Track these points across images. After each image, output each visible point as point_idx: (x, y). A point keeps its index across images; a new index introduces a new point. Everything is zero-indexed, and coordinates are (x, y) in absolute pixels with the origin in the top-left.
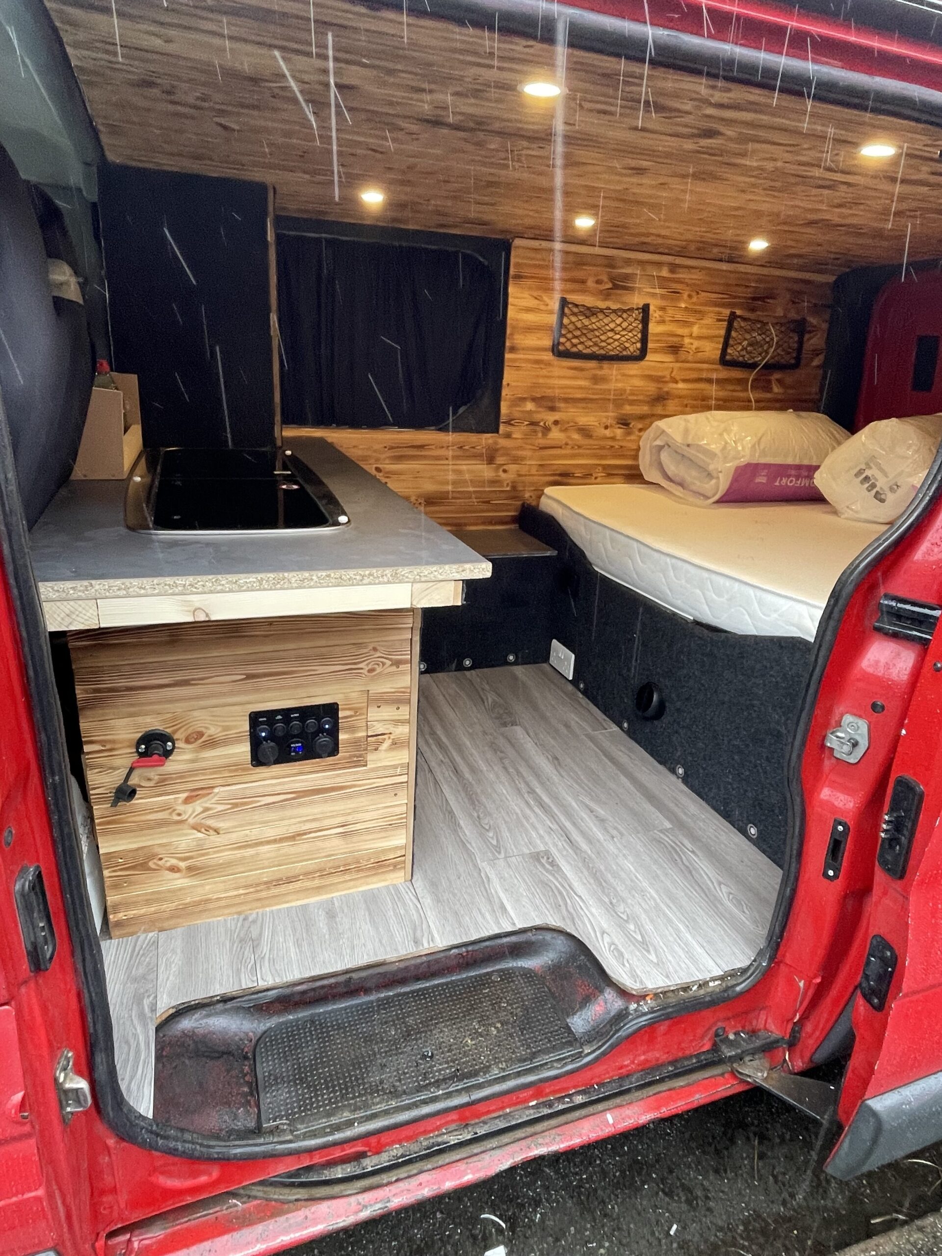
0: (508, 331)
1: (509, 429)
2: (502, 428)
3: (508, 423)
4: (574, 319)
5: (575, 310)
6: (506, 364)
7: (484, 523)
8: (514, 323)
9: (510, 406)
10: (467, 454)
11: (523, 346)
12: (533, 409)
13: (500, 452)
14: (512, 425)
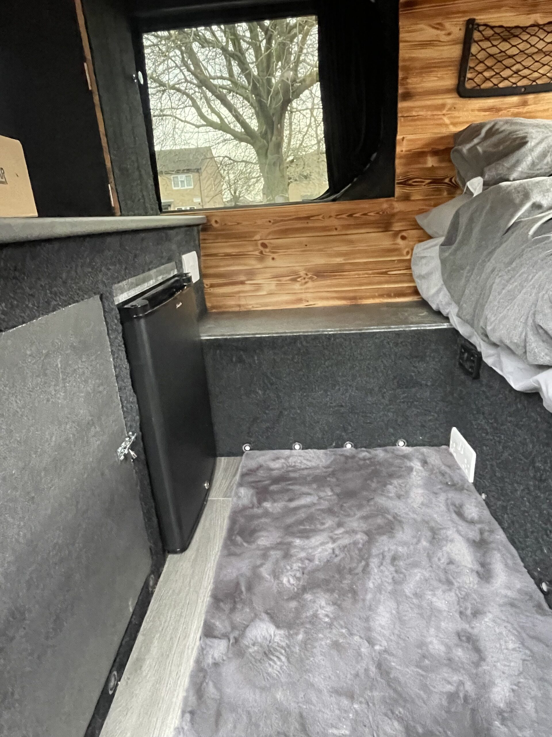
0: (401, 75)
1: (407, 190)
2: (398, 191)
3: (405, 183)
4: (486, 44)
5: (489, 32)
6: (399, 115)
7: (381, 296)
8: (407, 63)
9: (406, 165)
10: (358, 221)
11: (420, 90)
12: (435, 165)
13: (397, 217)
14: (410, 185)
